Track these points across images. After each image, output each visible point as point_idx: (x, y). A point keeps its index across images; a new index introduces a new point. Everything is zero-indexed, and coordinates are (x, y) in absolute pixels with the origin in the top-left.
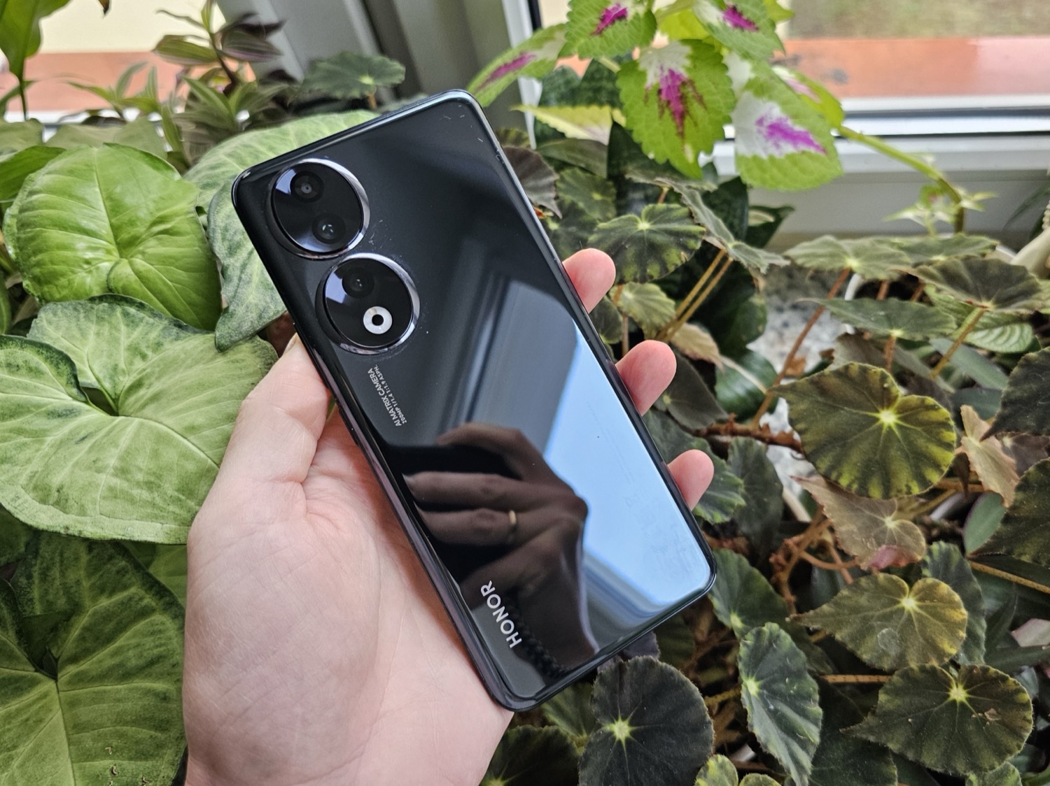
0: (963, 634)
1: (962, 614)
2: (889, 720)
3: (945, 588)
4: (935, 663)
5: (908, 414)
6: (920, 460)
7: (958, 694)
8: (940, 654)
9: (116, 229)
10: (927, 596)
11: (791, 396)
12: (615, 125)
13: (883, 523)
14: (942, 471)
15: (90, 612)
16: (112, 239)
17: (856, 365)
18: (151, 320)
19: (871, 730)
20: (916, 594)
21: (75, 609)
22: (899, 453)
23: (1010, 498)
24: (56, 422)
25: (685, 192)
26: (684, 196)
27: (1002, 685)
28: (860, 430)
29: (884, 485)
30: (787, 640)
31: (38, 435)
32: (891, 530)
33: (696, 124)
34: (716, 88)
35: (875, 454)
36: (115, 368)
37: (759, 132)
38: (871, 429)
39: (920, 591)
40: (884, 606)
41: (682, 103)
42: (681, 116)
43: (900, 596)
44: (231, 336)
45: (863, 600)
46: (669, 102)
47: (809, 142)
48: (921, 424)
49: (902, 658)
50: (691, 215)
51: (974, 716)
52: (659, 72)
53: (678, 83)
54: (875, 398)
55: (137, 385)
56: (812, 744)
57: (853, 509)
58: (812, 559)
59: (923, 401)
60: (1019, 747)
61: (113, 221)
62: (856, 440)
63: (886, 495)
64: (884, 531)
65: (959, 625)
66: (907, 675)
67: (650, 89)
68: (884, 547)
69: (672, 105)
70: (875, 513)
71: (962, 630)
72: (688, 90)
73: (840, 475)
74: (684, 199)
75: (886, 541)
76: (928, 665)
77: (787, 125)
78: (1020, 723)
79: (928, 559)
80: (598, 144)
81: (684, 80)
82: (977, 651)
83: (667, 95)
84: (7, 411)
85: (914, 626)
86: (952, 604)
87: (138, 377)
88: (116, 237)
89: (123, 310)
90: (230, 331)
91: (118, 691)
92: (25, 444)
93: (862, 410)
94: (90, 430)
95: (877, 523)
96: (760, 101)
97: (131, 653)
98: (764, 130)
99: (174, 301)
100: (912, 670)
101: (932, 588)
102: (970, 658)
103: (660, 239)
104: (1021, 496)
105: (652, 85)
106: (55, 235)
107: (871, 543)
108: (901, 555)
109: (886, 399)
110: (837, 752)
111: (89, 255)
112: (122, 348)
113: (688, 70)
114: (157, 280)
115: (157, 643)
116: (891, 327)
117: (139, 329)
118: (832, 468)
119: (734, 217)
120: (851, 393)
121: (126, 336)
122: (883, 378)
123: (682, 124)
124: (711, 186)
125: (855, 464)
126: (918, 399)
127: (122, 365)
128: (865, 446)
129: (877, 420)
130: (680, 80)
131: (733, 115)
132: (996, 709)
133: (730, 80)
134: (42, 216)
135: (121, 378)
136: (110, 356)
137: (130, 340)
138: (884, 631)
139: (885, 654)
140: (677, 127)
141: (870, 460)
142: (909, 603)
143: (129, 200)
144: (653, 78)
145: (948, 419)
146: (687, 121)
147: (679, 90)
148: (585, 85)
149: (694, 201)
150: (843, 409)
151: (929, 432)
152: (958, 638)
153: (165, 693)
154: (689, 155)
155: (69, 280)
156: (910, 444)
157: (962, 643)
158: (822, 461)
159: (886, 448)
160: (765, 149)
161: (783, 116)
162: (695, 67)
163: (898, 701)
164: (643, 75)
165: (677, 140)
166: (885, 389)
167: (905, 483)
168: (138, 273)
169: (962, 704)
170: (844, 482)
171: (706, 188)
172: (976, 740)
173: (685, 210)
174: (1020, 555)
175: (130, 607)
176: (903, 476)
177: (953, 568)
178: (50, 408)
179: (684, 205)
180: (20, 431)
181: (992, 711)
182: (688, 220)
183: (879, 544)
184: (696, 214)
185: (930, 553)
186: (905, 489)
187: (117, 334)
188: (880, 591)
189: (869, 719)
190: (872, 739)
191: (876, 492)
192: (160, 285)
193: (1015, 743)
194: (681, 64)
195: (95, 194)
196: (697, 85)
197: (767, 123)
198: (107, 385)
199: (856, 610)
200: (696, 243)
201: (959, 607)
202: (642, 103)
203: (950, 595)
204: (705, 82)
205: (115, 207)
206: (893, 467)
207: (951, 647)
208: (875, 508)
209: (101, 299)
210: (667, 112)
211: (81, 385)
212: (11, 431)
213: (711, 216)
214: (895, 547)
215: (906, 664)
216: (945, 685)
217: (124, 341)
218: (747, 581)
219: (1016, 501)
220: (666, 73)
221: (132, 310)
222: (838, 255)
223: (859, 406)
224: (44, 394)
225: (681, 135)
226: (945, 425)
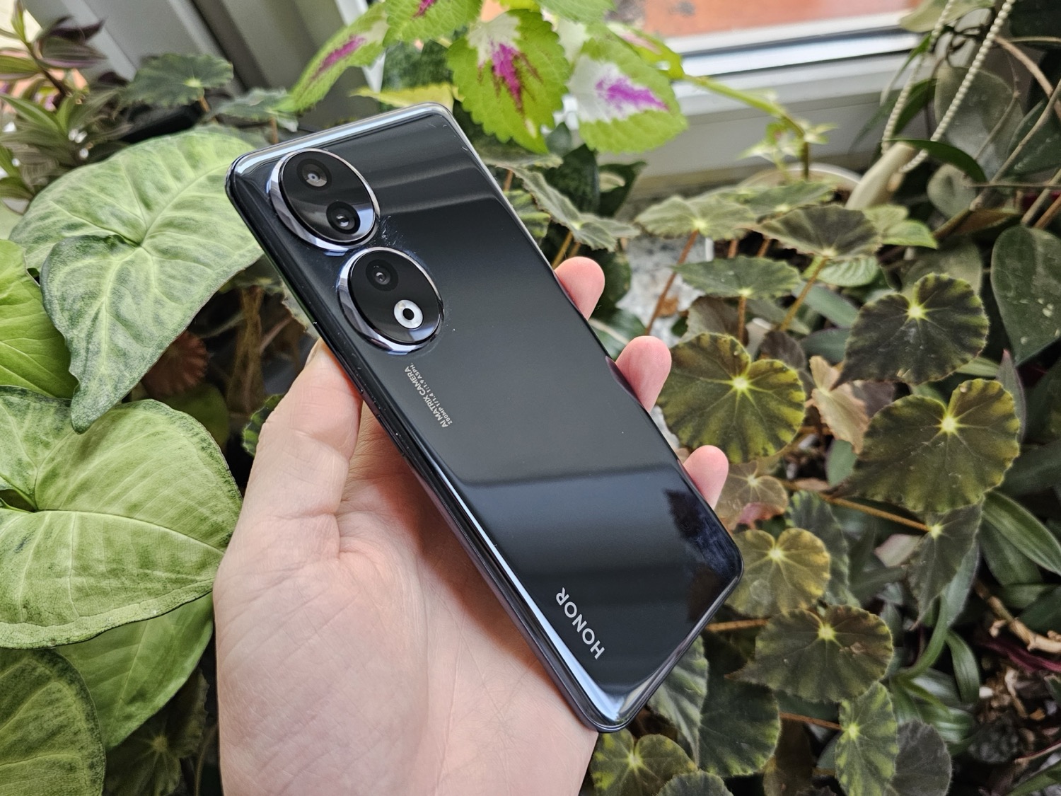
0: (827, 576)
1: (826, 557)
2: (768, 664)
3: (807, 535)
4: (804, 606)
5: (759, 378)
6: (773, 423)
7: (827, 633)
8: (808, 597)
10: (792, 545)
12: (457, 104)
13: (746, 482)
14: (794, 431)
17: (708, 333)
19: (752, 674)
20: (782, 545)
22: (754, 418)
23: (860, 444)
25: (527, 177)
26: (526, 181)
27: (863, 621)
28: (716, 399)
29: (742, 449)
32: (754, 488)
33: (533, 98)
34: (549, 59)
35: (731, 420)
37: (600, 96)
38: (726, 396)
39: (785, 542)
40: (754, 560)
41: (517, 78)
42: (518, 91)
43: (767, 549)
44: (89, 417)
46: (504, 79)
47: (649, 99)
48: (772, 387)
49: (774, 607)
50: (534, 201)
51: (841, 650)
52: (490, 48)
53: (511, 58)
54: (728, 368)
56: (700, 696)
59: (772, 364)
60: (883, 672)
62: (714, 407)
63: (746, 460)
64: (748, 491)
65: (823, 568)
66: (780, 622)
67: (483, 67)
68: (749, 505)
69: (508, 80)
70: (737, 474)
71: (825, 571)
72: (521, 64)
74: (527, 185)
75: (751, 500)
76: (797, 611)
77: (627, 86)
78: (882, 652)
79: (790, 510)
81: (515, 54)
82: (841, 586)
83: (501, 71)
85: (782, 574)
86: (816, 550)
90: (86, 411)
91: (23, 767)
93: (717, 378)
95: (740, 483)
96: (597, 64)
98: (605, 93)
100: (783, 616)
101: (798, 535)
102: (836, 594)
104: (869, 442)
105: (484, 63)
107: (737, 504)
108: (765, 509)
109: (736, 366)
110: (724, 698)
113: (519, 42)
115: (56, 713)
116: (740, 286)
118: (694, 438)
119: (586, 184)
120: (703, 362)
122: (733, 346)
123: (519, 100)
124: (555, 161)
125: (714, 432)
126: (767, 363)
128: (721, 414)
129: (730, 387)
130: (512, 54)
131: (570, 84)
132: (860, 642)
133: (562, 49)
138: (756, 583)
139: (758, 603)
140: (517, 103)
141: (728, 427)
142: (777, 554)
144: (484, 55)
145: (796, 380)
146: (525, 96)
147: (512, 66)
148: (425, 58)
149: (537, 184)
150: (698, 380)
151: (780, 394)
152: (823, 580)
154: (532, 130)
156: (763, 407)
157: (827, 583)
158: (683, 432)
159: (741, 414)
160: (608, 112)
161: (622, 76)
162: (525, 39)
163: (773, 645)
164: (474, 52)
165: (518, 115)
166: (735, 357)
167: (761, 446)
169: (831, 642)
171: (551, 165)
172: (846, 672)
173: (527, 197)
174: (873, 495)
176: (759, 440)
177: (814, 513)
179: (526, 191)
181: (857, 644)
182: (532, 207)
183: (744, 504)
184: (539, 200)
185: (792, 504)
186: (762, 452)
188: (748, 546)
189: (751, 665)
190: (754, 681)
191: (736, 456)
193: (879, 669)
194: (511, 37)
196: (530, 57)
197: (606, 86)
200: (541, 230)
201: (822, 551)
202: (476, 82)
203: (813, 541)
204: (537, 54)
206: (750, 432)
207: (817, 588)
208: (737, 470)
210: (504, 89)
213: (557, 197)
214: (759, 503)
215: (778, 611)
216: (814, 627)
219: (865, 447)
220: (497, 48)
222: (685, 218)
223: (713, 375)
225: (521, 110)
226: (793, 386)
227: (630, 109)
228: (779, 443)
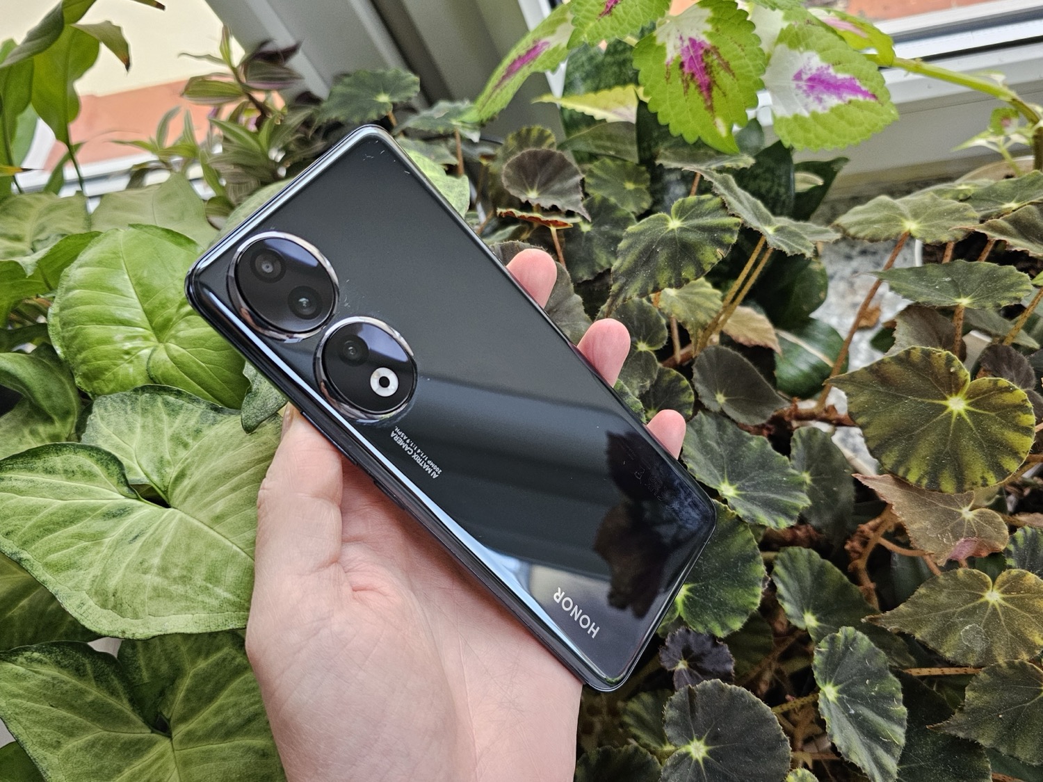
2: (980, 718)
3: (1032, 578)
4: (1025, 657)
5: (978, 399)
6: (995, 449)
8: (1031, 647)
9: (149, 314)
10: (1012, 587)
11: (850, 388)
12: (642, 105)
13: (960, 514)
14: (1021, 459)
15: (191, 675)
16: (147, 324)
17: (919, 347)
18: (190, 406)
19: (960, 727)
20: (1001, 587)
21: (177, 673)
22: (972, 442)
24: (111, 523)
25: (716, 180)
26: (716, 184)
28: (927, 421)
29: (956, 477)
30: (864, 641)
31: (97, 538)
32: (969, 521)
33: (725, 95)
34: (743, 50)
35: (945, 445)
36: (161, 460)
37: (799, 87)
38: (939, 418)
39: (1004, 583)
40: (966, 602)
41: (707, 73)
42: (707, 88)
43: (982, 590)
44: (257, 416)
45: (942, 598)
46: (693, 75)
47: (854, 89)
48: (994, 408)
49: (988, 655)
50: (724, 206)
52: (679, 43)
53: (701, 52)
54: (942, 385)
55: (181, 476)
56: (897, 746)
57: (925, 504)
58: (889, 545)
59: (996, 383)
61: (145, 306)
62: (923, 431)
63: (960, 489)
64: (961, 524)
66: (995, 673)
67: (671, 63)
68: (962, 540)
69: (696, 77)
70: (951, 505)
72: (713, 59)
73: (908, 471)
74: (716, 188)
75: (964, 534)
76: (1017, 662)
77: (828, 75)
79: (1012, 548)
80: (627, 124)
81: (706, 47)
83: (690, 67)
84: (67, 518)
85: (1000, 620)
86: (1041, 594)
87: (183, 466)
88: (151, 322)
89: (163, 399)
90: (255, 411)
91: (223, 750)
92: (86, 548)
93: (929, 398)
94: (144, 527)
95: (953, 516)
96: (797, 53)
97: (230, 712)
98: (802, 84)
99: (210, 382)
100: (1000, 666)
101: (1019, 578)
103: (692, 237)
105: (672, 60)
106: (94, 331)
107: (948, 539)
108: (981, 546)
109: (952, 385)
110: (925, 750)
111: (128, 345)
112: (166, 438)
113: (710, 35)
114: (191, 363)
115: (252, 700)
116: (958, 295)
117: (180, 417)
118: (899, 463)
119: (779, 185)
120: (913, 380)
121: (170, 426)
122: (949, 361)
123: (710, 97)
124: (747, 161)
125: (924, 458)
126: (990, 381)
127: (167, 457)
128: (932, 437)
129: (944, 408)
130: (702, 48)
131: (766, 78)
133: (759, 40)
134: (79, 313)
135: (168, 470)
136: (156, 449)
137: (172, 429)
138: (967, 627)
139: (970, 650)
140: (706, 101)
141: (940, 452)
142: (993, 596)
143: (156, 283)
144: (673, 51)
145: (1025, 400)
146: (715, 92)
147: (702, 60)
148: (609, 59)
149: (728, 187)
150: (907, 399)
151: (1004, 417)
153: (263, 750)
154: (722, 129)
155: (113, 374)
156: (983, 431)
158: (887, 456)
159: (957, 438)
160: (806, 106)
161: (824, 65)
162: (717, 30)
163: (986, 698)
164: (662, 48)
165: (708, 114)
166: (952, 373)
167: (979, 475)
168: (173, 359)
170: (912, 478)
171: (742, 165)
173: (718, 200)
175: (225, 667)
176: (978, 468)
178: (104, 509)
179: (715, 195)
180: (80, 536)
182: (722, 212)
183: (957, 538)
184: (729, 204)
185: (1014, 541)
186: (980, 482)
187: (160, 425)
188: (960, 585)
189: (957, 717)
190: (962, 735)
191: (948, 486)
192: (195, 368)
194: (701, 30)
195: (124, 282)
196: (721, 51)
197: (805, 77)
198: (155, 478)
199: (935, 608)
200: (732, 236)
202: (664, 81)
203: (1039, 585)
204: (730, 48)
205: (145, 292)
206: (966, 458)
207: (1042, 639)
208: (949, 500)
209: (143, 389)
210: (692, 86)
211: (130, 483)
212: (72, 537)
213: (748, 199)
214: (974, 538)
215: (993, 660)
217: (168, 432)
218: (819, 576)
220: (687, 43)
221: (171, 399)
222: (894, 219)
223: (924, 394)
224: (98, 497)
225: (711, 108)
226: (1021, 408)
227: (832, 101)
228: (1001, 472)
